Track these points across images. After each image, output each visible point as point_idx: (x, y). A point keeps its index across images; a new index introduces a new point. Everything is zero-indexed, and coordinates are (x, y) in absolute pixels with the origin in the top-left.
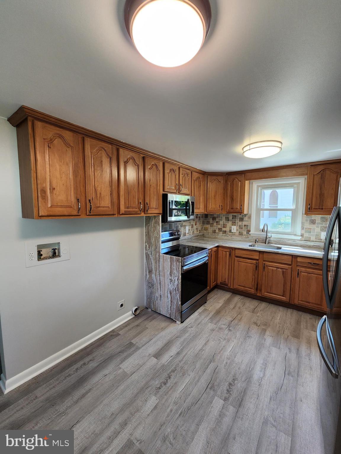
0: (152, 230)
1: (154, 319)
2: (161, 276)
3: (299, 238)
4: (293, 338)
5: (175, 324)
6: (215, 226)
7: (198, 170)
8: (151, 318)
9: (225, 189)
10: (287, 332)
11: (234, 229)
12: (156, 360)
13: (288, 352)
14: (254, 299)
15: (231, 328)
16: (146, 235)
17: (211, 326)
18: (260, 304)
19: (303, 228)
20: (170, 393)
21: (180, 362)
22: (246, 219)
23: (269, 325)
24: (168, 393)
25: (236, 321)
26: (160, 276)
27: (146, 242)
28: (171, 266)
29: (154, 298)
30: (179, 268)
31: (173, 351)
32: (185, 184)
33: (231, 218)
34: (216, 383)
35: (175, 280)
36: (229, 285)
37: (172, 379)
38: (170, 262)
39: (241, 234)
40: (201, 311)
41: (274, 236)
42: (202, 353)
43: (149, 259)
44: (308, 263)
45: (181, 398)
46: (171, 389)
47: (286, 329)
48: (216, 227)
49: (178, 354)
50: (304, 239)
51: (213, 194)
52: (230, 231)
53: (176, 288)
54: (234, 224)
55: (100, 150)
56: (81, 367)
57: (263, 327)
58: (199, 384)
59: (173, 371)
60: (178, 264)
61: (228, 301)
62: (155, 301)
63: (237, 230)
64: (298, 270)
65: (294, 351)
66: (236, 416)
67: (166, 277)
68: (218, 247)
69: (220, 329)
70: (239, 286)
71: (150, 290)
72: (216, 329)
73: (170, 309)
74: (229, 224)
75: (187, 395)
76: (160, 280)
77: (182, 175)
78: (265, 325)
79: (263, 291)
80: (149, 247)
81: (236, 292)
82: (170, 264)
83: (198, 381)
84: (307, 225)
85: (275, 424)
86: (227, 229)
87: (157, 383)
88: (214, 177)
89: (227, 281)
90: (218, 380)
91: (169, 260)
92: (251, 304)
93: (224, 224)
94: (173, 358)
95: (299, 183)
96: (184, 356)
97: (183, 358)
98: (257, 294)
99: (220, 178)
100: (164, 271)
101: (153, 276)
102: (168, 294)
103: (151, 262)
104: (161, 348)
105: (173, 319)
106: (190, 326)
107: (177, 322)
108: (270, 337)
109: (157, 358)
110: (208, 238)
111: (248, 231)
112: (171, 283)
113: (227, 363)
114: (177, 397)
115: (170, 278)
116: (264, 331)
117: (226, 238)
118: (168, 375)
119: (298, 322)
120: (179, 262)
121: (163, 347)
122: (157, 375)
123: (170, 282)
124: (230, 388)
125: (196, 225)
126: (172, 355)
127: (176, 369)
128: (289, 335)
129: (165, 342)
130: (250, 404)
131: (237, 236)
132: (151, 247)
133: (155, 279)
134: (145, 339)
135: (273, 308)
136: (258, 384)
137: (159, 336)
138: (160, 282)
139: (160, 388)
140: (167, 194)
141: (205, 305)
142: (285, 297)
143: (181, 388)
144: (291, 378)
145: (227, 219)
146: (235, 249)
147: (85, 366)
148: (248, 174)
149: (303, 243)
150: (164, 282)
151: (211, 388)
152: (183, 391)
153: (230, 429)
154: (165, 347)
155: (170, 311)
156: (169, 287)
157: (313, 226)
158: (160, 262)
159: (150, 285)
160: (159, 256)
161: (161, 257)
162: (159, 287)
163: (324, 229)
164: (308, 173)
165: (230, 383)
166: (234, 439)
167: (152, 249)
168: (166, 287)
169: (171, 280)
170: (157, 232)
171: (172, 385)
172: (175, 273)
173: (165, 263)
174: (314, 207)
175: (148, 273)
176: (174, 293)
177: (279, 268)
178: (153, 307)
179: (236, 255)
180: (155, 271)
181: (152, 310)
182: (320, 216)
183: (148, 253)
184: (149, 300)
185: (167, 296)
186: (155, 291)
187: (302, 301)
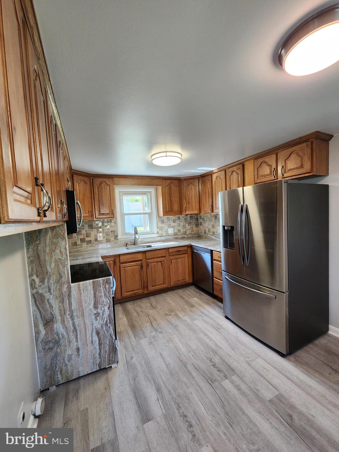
0: (48, 251)
2: (76, 318)
3: (156, 235)
4: (192, 308)
5: (113, 371)
9: (92, 192)
10: (186, 307)
11: (100, 236)
12: (151, 421)
13: (202, 318)
15: (159, 331)
16: (31, 262)
17: (144, 342)
19: (158, 228)
20: (204, 425)
23: (174, 310)
24: (202, 427)
25: (154, 323)
26: (73, 320)
27: (31, 275)
28: (95, 294)
29: (62, 361)
30: (109, 292)
31: (151, 395)
34: (209, 375)
35: (104, 311)
36: (117, 296)
37: (188, 415)
38: (94, 290)
39: (108, 241)
42: (172, 367)
43: (42, 301)
44: (176, 251)
45: (214, 415)
46: (200, 421)
47: (184, 306)
48: (76, 238)
49: (158, 390)
50: (159, 236)
52: (96, 240)
53: (107, 321)
58: (204, 389)
59: (179, 407)
60: (107, 286)
61: (126, 312)
62: (66, 365)
63: (104, 237)
64: (171, 258)
65: (202, 315)
66: (241, 379)
67: (86, 314)
69: (154, 337)
70: (128, 292)
71: (51, 354)
72: (152, 340)
73: (98, 357)
74: (93, 233)
75: (212, 407)
76: (74, 325)
78: (172, 311)
79: (149, 287)
80: (42, 281)
82: (92, 292)
83: (201, 389)
84: (160, 225)
86: (92, 238)
87: (185, 436)
90: (207, 372)
91: (90, 288)
92: (145, 303)
93: (87, 233)
94: (162, 399)
95: (150, 192)
96: (166, 386)
97: (168, 389)
98: (144, 292)
99: (86, 179)
100: (82, 306)
101: (58, 326)
102: (94, 338)
103: (48, 306)
104: (136, 407)
105: (105, 368)
106: (129, 359)
107: (113, 366)
108: (184, 317)
109: (148, 420)
111: (116, 237)
112: (98, 318)
113: (193, 356)
114: (211, 419)
115: (95, 312)
116: (176, 315)
118: (181, 416)
119: (182, 297)
120: (109, 284)
121: (138, 403)
122: (175, 431)
123: (96, 317)
124: (217, 368)
126: (156, 398)
127: (178, 404)
128: (189, 308)
129: (131, 397)
131: (104, 244)
132: (46, 280)
133: (61, 330)
134: (105, 423)
136: (219, 349)
138: (75, 328)
139: (194, 436)
142: (165, 284)
143: (202, 410)
144: (222, 330)
145: (91, 227)
146: (119, 255)
148: (116, 180)
149: (159, 239)
150: (83, 324)
151: (213, 382)
152: (206, 409)
153: (251, 389)
154: (139, 400)
155: (98, 361)
156: (95, 325)
157: (163, 225)
158: (72, 297)
159: (51, 345)
160: (69, 288)
161: (72, 289)
162: (73, 338)
163: (169, 226)
164: (162, 184)
165: (212, 365)
166: (258, 390)
167: (51, 281)
168: (87, 330)
169: (97, 315)
170: (60, 251)
171: (196, 419)
172: (103, 301)
173: (82, 295)
174: (167, 211)
175: (41, 328)
176: (104, 329)
177: (158, 262)
178: (60, 379)
179: (121, 261)
180: (61, 315)
181: (58, 386)
182: (166, 217)
183: (40, 292)
184: (49, 373)
185: (92, 340)
186: (64, 349)
187: (175, 281)
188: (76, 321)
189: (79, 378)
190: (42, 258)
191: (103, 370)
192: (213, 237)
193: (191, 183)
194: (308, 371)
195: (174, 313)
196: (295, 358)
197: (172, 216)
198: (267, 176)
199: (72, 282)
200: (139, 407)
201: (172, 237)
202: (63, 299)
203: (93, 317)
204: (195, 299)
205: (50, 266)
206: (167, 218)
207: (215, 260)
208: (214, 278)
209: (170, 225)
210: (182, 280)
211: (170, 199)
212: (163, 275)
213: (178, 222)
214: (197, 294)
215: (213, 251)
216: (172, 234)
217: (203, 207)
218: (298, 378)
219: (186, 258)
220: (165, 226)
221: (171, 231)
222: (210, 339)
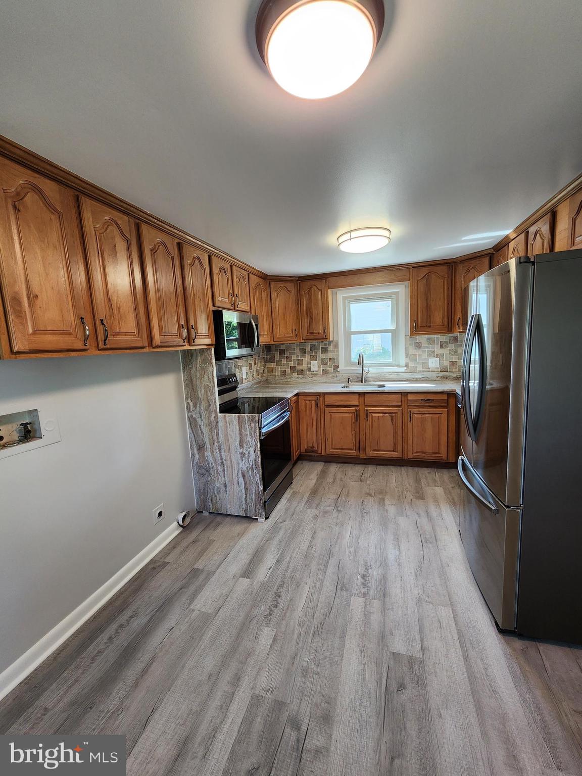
0: (198, 376)
1: (218, 524)
2: (223, 452)
3: (403, 369)
4: (417, 500)
5: (258, 523)
6: (284, 364)
7: (257, 270)
8: (213, 524)
9: (298, 303)
10: (409, 496)
11: (315, 365)
12: (248, 580)
13: (417, 518)
14: (356, 464)
15: (339, 509)
16: (187, 386)
17: (311, 513)
18: (366, 469)
19: (407, 356)
20: (288, 614)
21: (286, 570)
22: (330, 348)
23: (386, 492)
24: (285, 615)
25: (343, 498)
26: (220, 452)
27: (187, 398)
28: (240, 431)
29: (212, 491)
30: (255, 433)
31: (269, 560)
32: (241, 295)
33: (308, 349)
34: (346, 581)
35: (249, 453)
36: (319, 451)
37: (283, 597)
38: (239, 425)
39: (325, 372)
40: (289, 496)
41: (372, 370)
42: (313, 551)
43: (196, 426)
44: (422, 400)
45: (307, 615)
46: (288, 609)
47: (407, 492)
48: (286, 365)
49: (278, 562)
50: (409, 370)
51: (281, 311)
52: (309, 370)
53: (253, 465)
54: (314, 357)
55: (110, 224)
56: (117, 632)
57: (380, 496)
58: (324, 589)
59: (281, 586)
60: (253, 425)
61: (323, 475)
62: (216, 496)
63: (319, 367)
64: (410, 411)
65: (423, 514)
66: (384, 609)
67: (232, 451)
68: (297, 395)
69: (326, 512)
70: (334, 449)
71: (203, 480)
72: (321, 514)
73: (244, 502)
74: (306, 359)
75: (314, 608)
76: (221, 459)
77: (237, 278)
78: (381, 493)
79: (368, 449)
80: (195, 406)
81: (329, 459)
82: (238, 428)
83: (321, 587)
84: (412, 351)
85: (430, 600)
86: (304, 367)
87: (263, 609)
88: (282, 284)
89: (315, 445)
90: (347, 577)
91: (236, 422)
92: (354, 471)
93: (299, 360)
94: (274, 570)
95: (397, 293)
96: (289, 562)
97: (288, 566)
98: (359, 456)
99: (290, 286)
100: (228, 441)
101: (208, 454)
102: (240, 479)
103: (200, 432)
104: (248, 562)
105: (251, 518)
106: (280, 521)
107: (260, 519)
108: (391, 506)
109: (248, 577)
110: (276, 384)
111: (336, 367)
112: (244, 458)
113: (350, 553)
114: (300, 616)
115: (241, 451)
116: (382, 500)
117: (303, 381)
118: (275, 593)
119: (418, 481)
120: (255, 423)
121: (251, 560)
122: (259, 599)
123: (242, 457)
124: (365, 580)
125: (255, 364)
126: (270, 566)
127: (284, 583)
128: (412, 498)
129: (251, 552)
130: (395, 589)
131: (319, 377)
132: (198, 406)
133: (211, 460)
134: (217, 558)
135: (382, 470)
136: (396, 564)
137: (237, 547)
138: (222, 462)
139: (270, 614)
140: (222, 311)
141: (292, 487)
142: (397, 452)
143: (301, 603)
144: (431, 545)
145: (303, 351)
146: (324, 394)
147: (124, 629)
148: (332, 280)
149: (408, 376)
150: (229, 460)
151: (342, 589)
152: (306, 605)
153: (383, 625)
154: (255, 559)
155: (244, 506)
156: (241, 466)
157: (418, 352)
158: (219, 428)
159: (203, 471)
160: (216, 417)
161: (219, 420)
162: (220, 471)
163: (432, 354)
164: (411, 278)
165: (363, 575)
166: (392, 634)
167: (202, 408)
168: (233, 468)
169: (242, 454)
170: (208, 377)
171: (287, 605)
172: (249, 441)
173: (228, 428)
174: (420, 325)
175: (196, 451)
176: (250, 474)
177: (386, 413)
178: (211, 507)
179: (327, 403)
180: (210, 444)
181: (210, 513)
182: (427, 336)
183: (194, 416)
184: (202, 497)
185: (238, 481)
186: (213, 479)
187: (417, 452)
188: (223, 454)
189: (227, 515)
190: (194, 382)
191: (248, 518)
193: (474, 268)
194: (525, 676)
196: (527, 648)
197: (439, 336)
199: (220, 413)
200: (250, 563)
201: (434, 375)
202: (212, 428)
203: (239, 456)
204: (439, 490)
205: (201, 391)
206: (428, 339)
209: (434, 352)
210: (433, 453)
211: (427, 304)
212: (394, 437)
213: (451, 346)
216: (437, 368)
218: (486, 669)
219: (444, 416)
220: (422, 354)
221: (434, 363)
222: (397, 546)
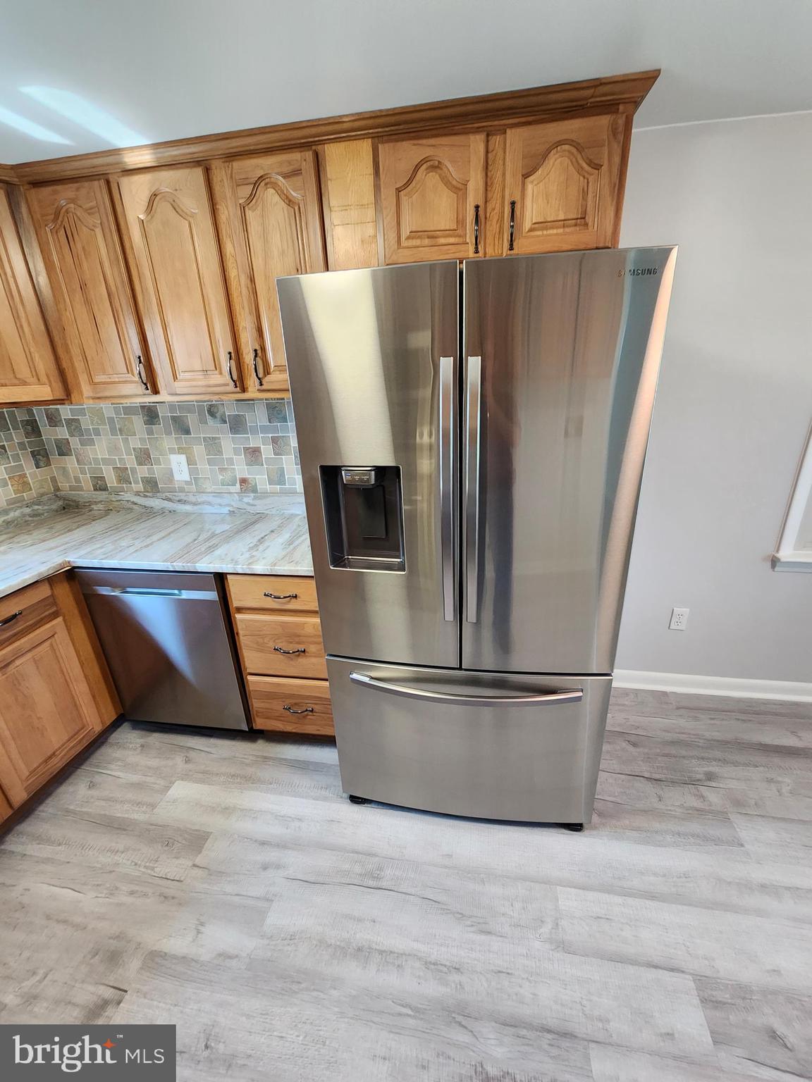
4: (204, 852)
13: (282, 873)
47: (153, 869)
85: (549, 921)
116: (155, 961)
128: (190, 863)
130: (543, 999)
136: (455, 977)
144: (387, 872)
166: (670, 1036)
187: (32, 773)
192: (155, 503)
194: (639, 829)
195: (135, 964)
198: (442, 241)
204: (182, 790)
207: (239, 610)
208: (249, 678)
214: (170, 763)
215: (228, 576)
217: (79, 365)
218: (656, 874)
219: (60, 637)
222: (391, 958)
